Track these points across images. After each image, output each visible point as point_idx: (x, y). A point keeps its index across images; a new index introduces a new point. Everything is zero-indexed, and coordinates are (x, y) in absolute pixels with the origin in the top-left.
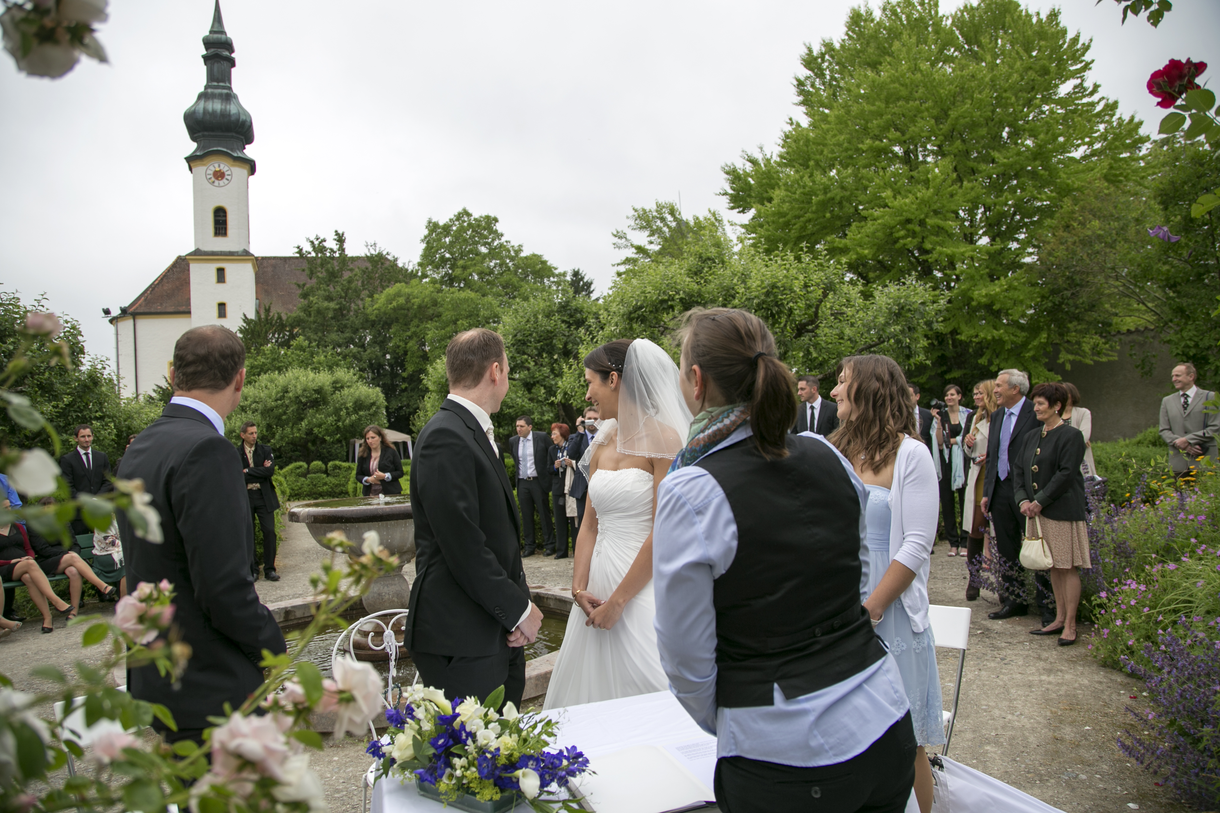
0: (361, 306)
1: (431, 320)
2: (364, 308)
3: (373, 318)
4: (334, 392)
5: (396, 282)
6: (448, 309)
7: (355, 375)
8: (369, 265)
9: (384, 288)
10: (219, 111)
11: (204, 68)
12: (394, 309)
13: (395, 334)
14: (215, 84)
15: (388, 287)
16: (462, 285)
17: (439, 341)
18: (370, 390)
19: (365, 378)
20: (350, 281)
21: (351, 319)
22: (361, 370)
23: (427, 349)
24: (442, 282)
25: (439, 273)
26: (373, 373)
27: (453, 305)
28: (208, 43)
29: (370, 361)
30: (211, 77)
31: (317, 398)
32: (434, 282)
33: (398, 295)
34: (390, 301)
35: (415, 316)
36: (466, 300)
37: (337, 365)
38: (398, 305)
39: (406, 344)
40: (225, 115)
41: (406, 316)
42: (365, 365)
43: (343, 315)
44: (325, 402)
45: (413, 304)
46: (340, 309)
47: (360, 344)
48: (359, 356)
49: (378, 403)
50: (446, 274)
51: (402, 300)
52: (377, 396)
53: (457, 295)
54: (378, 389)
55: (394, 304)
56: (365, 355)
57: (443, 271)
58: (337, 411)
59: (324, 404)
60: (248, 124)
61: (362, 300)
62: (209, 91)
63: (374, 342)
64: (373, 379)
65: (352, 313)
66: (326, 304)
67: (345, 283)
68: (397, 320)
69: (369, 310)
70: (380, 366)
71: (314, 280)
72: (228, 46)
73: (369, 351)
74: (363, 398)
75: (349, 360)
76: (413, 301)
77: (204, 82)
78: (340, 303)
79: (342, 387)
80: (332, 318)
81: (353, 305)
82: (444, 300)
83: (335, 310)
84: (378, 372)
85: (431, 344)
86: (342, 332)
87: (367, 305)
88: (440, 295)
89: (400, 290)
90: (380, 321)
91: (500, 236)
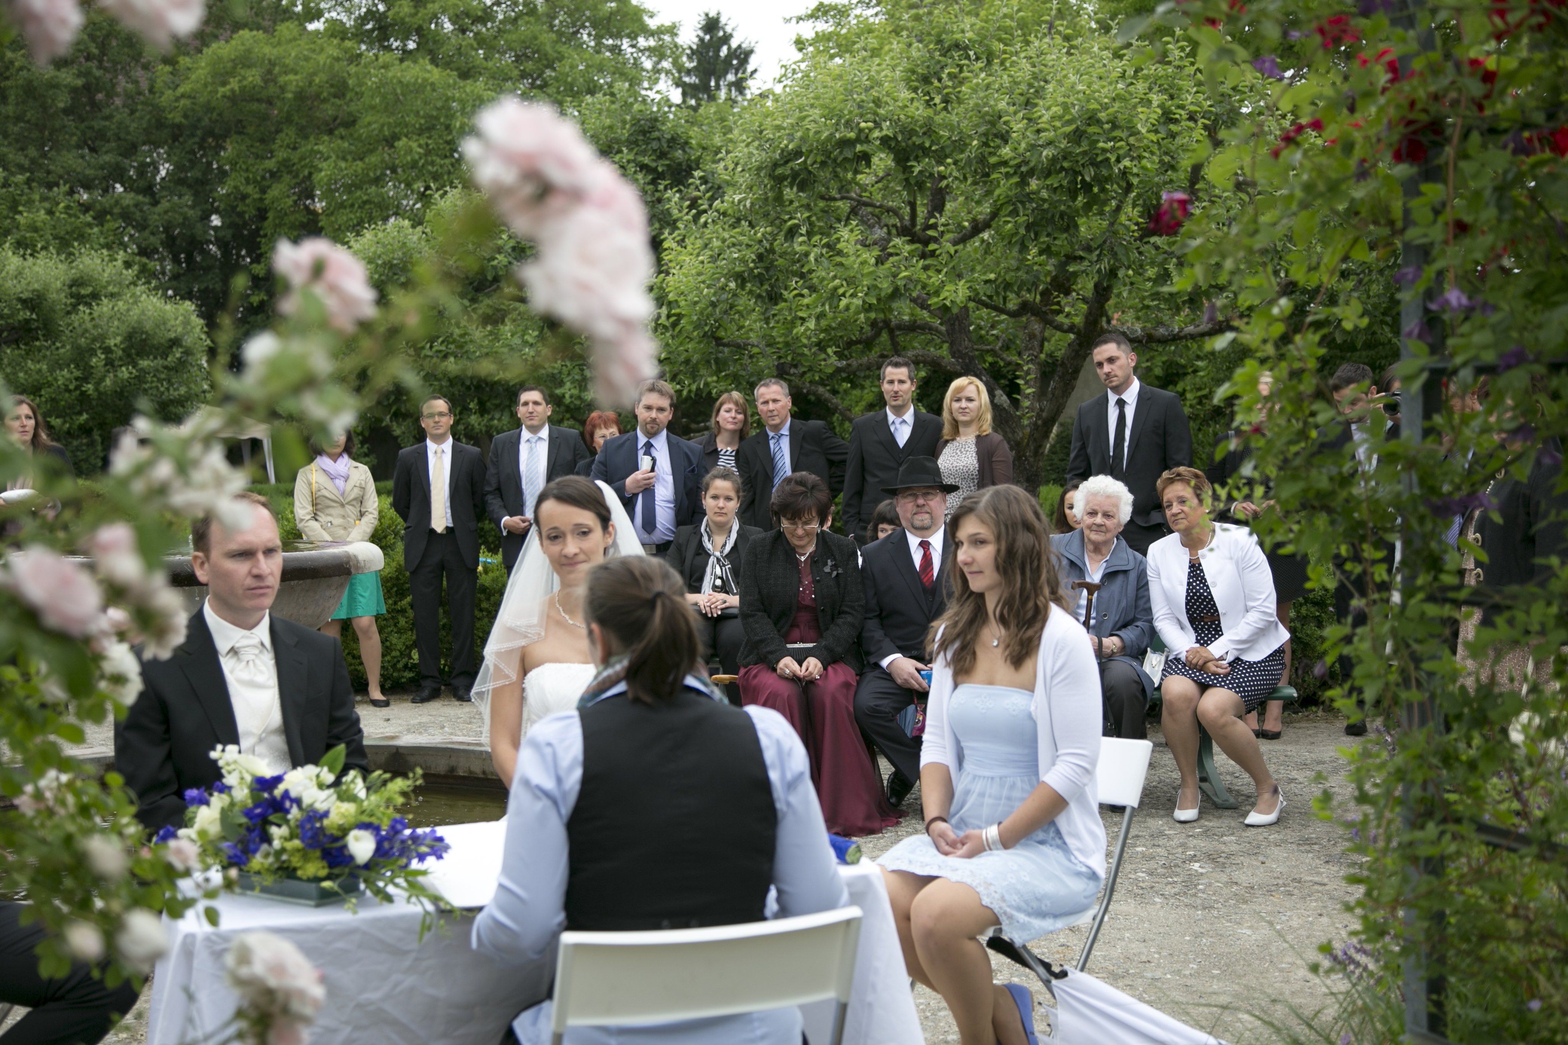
0: (144, 85)
1: (331, 132)
2: (151, 90)
3: (176, 117)
4: (75, 306)
6: (372, 108)
7: (128, 265)
12: (233, 99)
13: (234, 164)
17: (349, 189)
18: (168, 307)
19: (154, 275)
21: (118, 117)
22: (144, 252)
23: (319, 206)
24: (359, 33)
26: (176, 260)
27: (384, 97)
29: (167, 230)
31: (27, 321)
33: (244, 61)
34: (221, 76)
35: (288, 120)
36: (418, 88)
37: (82, 238)
38: (243, 89)
39: (263, 191)
41: (265, 118)
42: (155, 241)
43: (95, 106)
44: (50, 330)
45: (283, 89)
46: (87, 87)
47: (142, 183)
48: (138, 215)
49: (188, 341)
50: (371, 14)
51: (253, 77)
52: (186, 322)
53: (396, 72)
54: (189, 306)
55: (234, 84)
56: (156, 216)
58: (81, 357)
59: (46, 337)
61: (146, 67)
63: (177, 180)
64: (175, 277)
65: (118, 102)
68: (239, 128)
69: (166, 98)
70: (195, 244)
73: (164, 205)
74: (148, 326)
75: (112, 224)
76: (282, 79)
78: (87, 74)
79: (95, 296)
80: (67, 111)
81: (121, 79)
82: (361, 84)
83: (74, 90)
84: (190, 259)
85: (328, 194)
86: (93, 150)
87: (159, 84)
88: (354, 67)
89: (249, 51)
90: (195, 127)
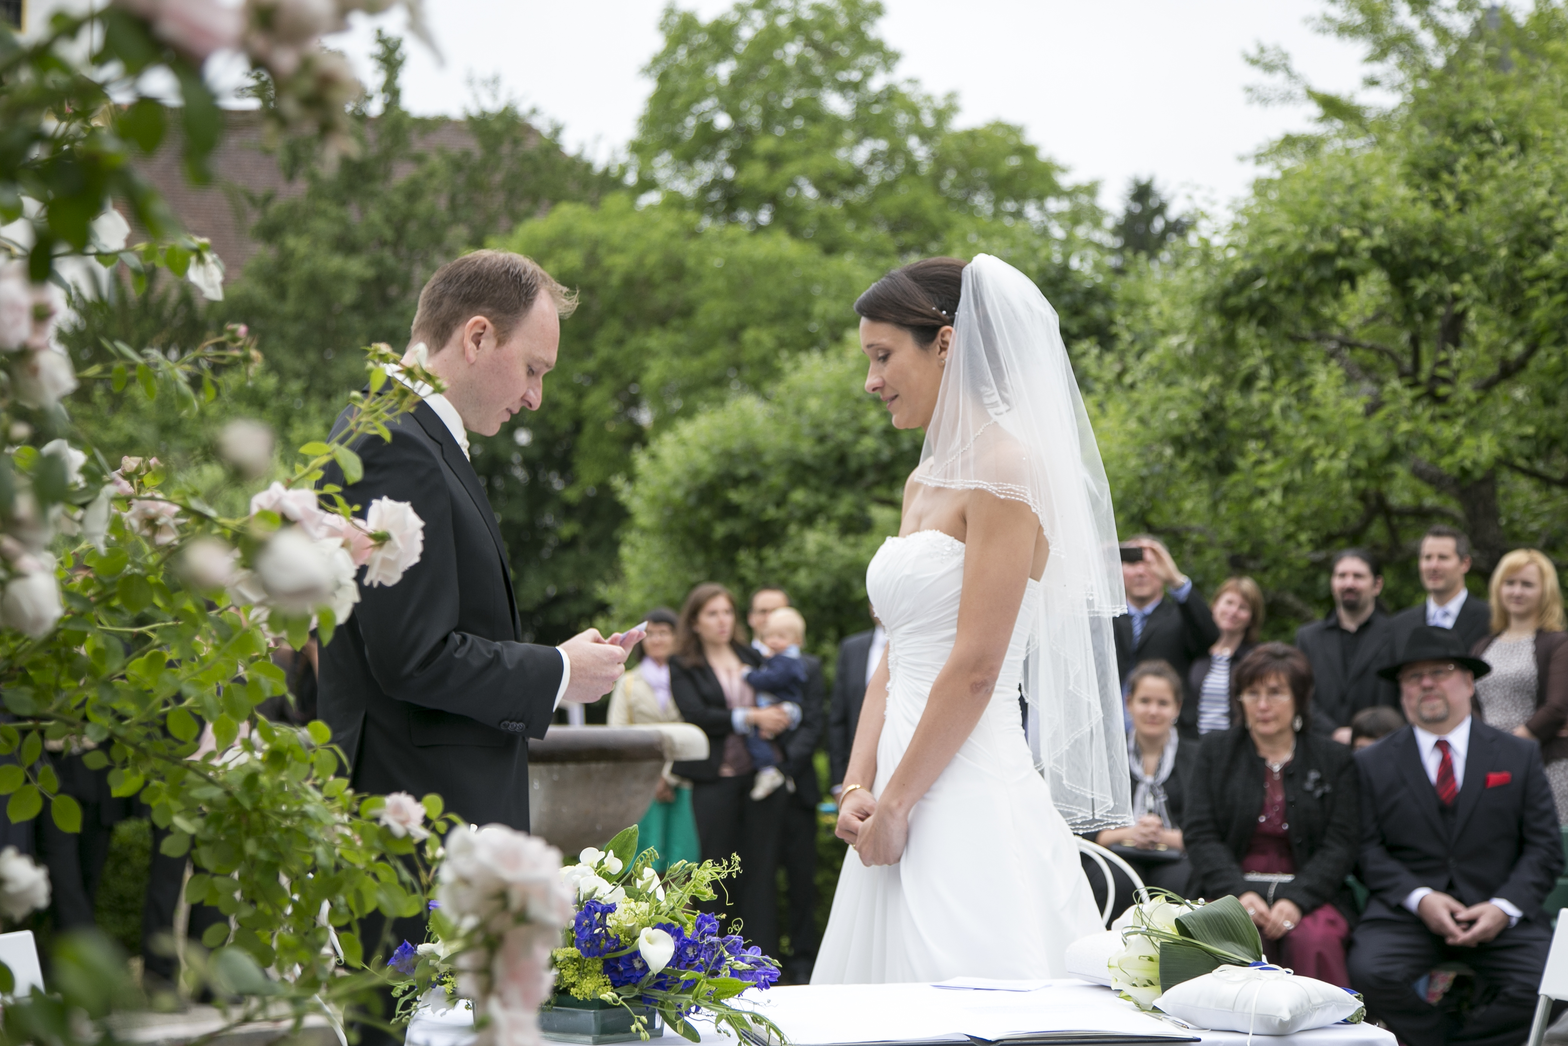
1: (662, 323)
5: (556, 200)
6: (715, 294)
8: (474, 146)
9: (517, 218)
15: (529, 215)
16: (764, 216)
20: (413, 193)
23: (645, 416)
24: (702, 205)
25: (690, 179)
27: (731, 279)
32: (675, 202)
33: (563, 240)
35: (613, 311)
36: (774, 267)
39: (580, 398)
45: (608, 274)
46: (378, 279)
50: (718, 182)
51: (574, 258)
53: (746, 247)
57: (706, 171)
66: (336, 262)
67: (398, 199)
71: (301, 186)
76: (608, 261)
82: (704, 264)
88: (693, 246)
89: (569, 229)
91: (889, 59)
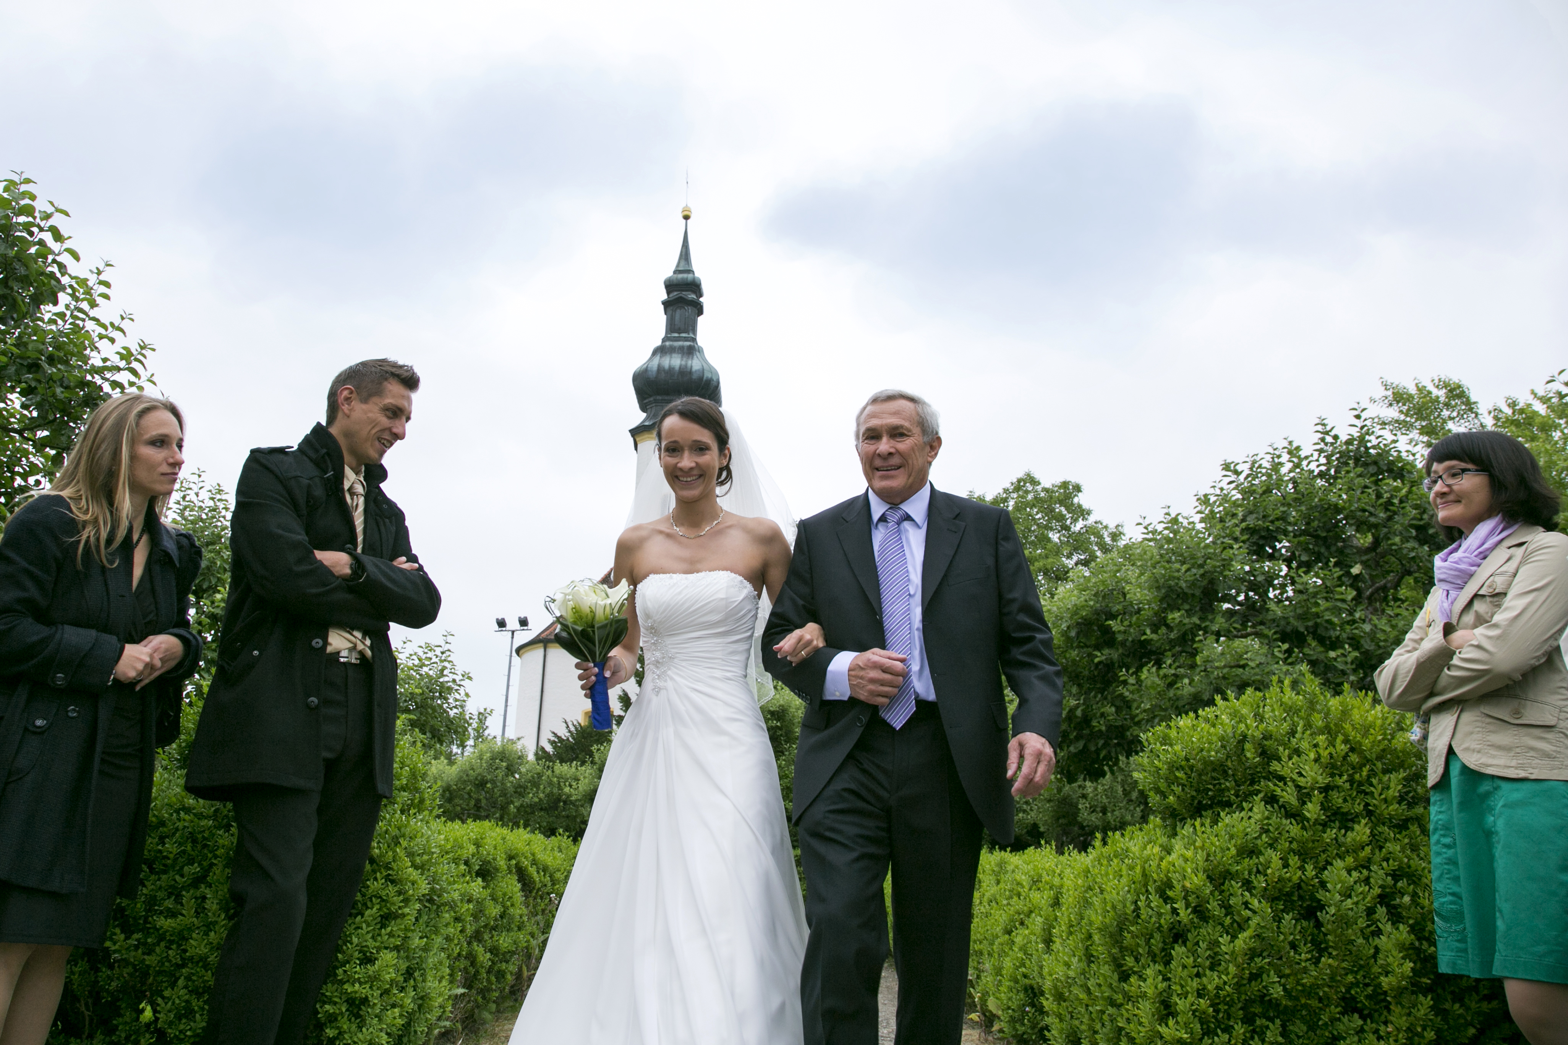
10: (677, 368)
11: (663, 318)
14: (676, 335)
28: (670, 286)
30: (671, 327)
40: (685, 372)
60: (715, 383)
62: (668, 343)
72: (695, 287)
77: (663, 334)
